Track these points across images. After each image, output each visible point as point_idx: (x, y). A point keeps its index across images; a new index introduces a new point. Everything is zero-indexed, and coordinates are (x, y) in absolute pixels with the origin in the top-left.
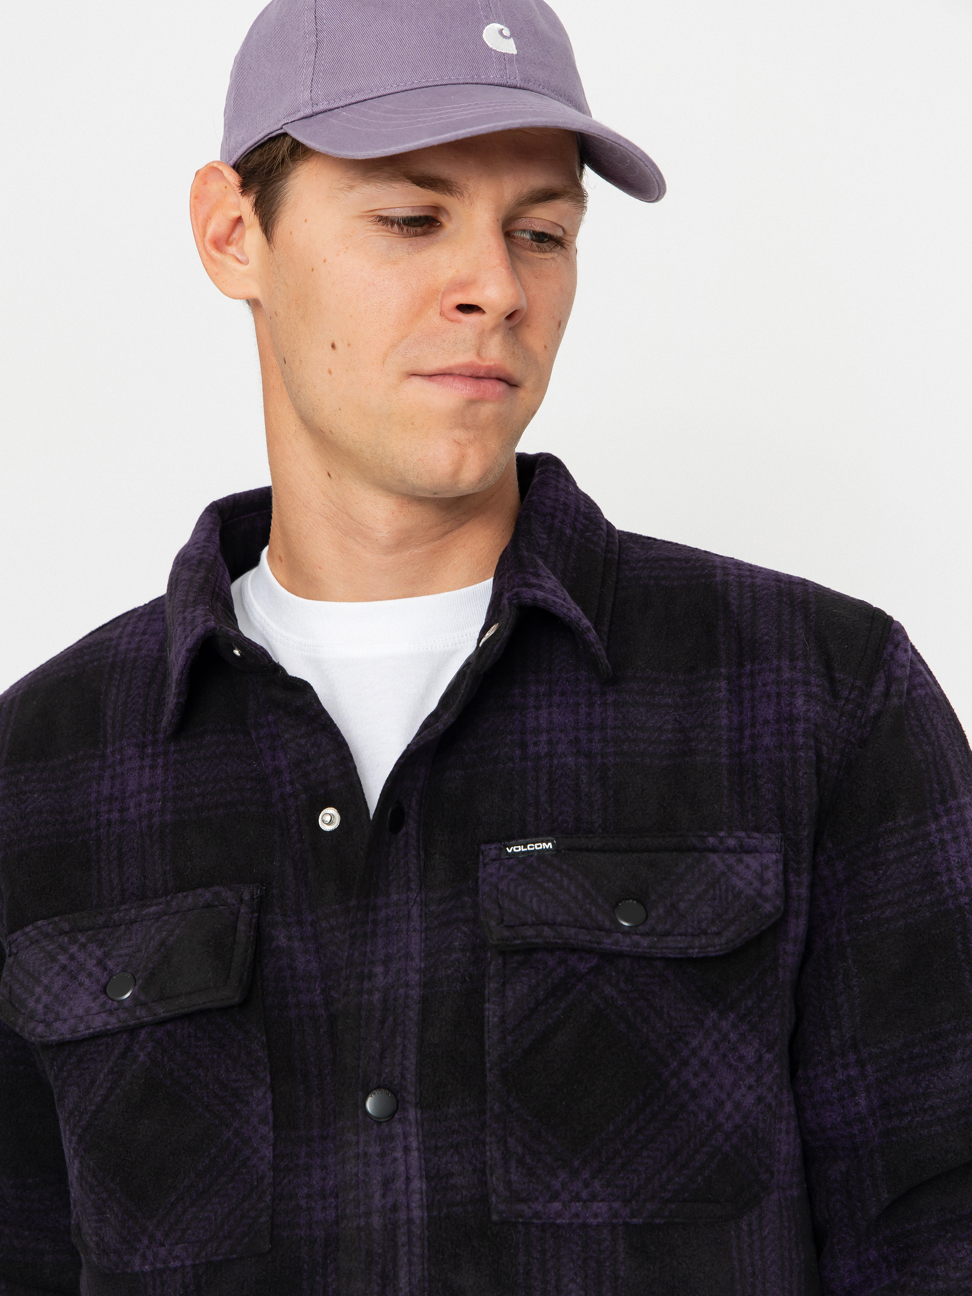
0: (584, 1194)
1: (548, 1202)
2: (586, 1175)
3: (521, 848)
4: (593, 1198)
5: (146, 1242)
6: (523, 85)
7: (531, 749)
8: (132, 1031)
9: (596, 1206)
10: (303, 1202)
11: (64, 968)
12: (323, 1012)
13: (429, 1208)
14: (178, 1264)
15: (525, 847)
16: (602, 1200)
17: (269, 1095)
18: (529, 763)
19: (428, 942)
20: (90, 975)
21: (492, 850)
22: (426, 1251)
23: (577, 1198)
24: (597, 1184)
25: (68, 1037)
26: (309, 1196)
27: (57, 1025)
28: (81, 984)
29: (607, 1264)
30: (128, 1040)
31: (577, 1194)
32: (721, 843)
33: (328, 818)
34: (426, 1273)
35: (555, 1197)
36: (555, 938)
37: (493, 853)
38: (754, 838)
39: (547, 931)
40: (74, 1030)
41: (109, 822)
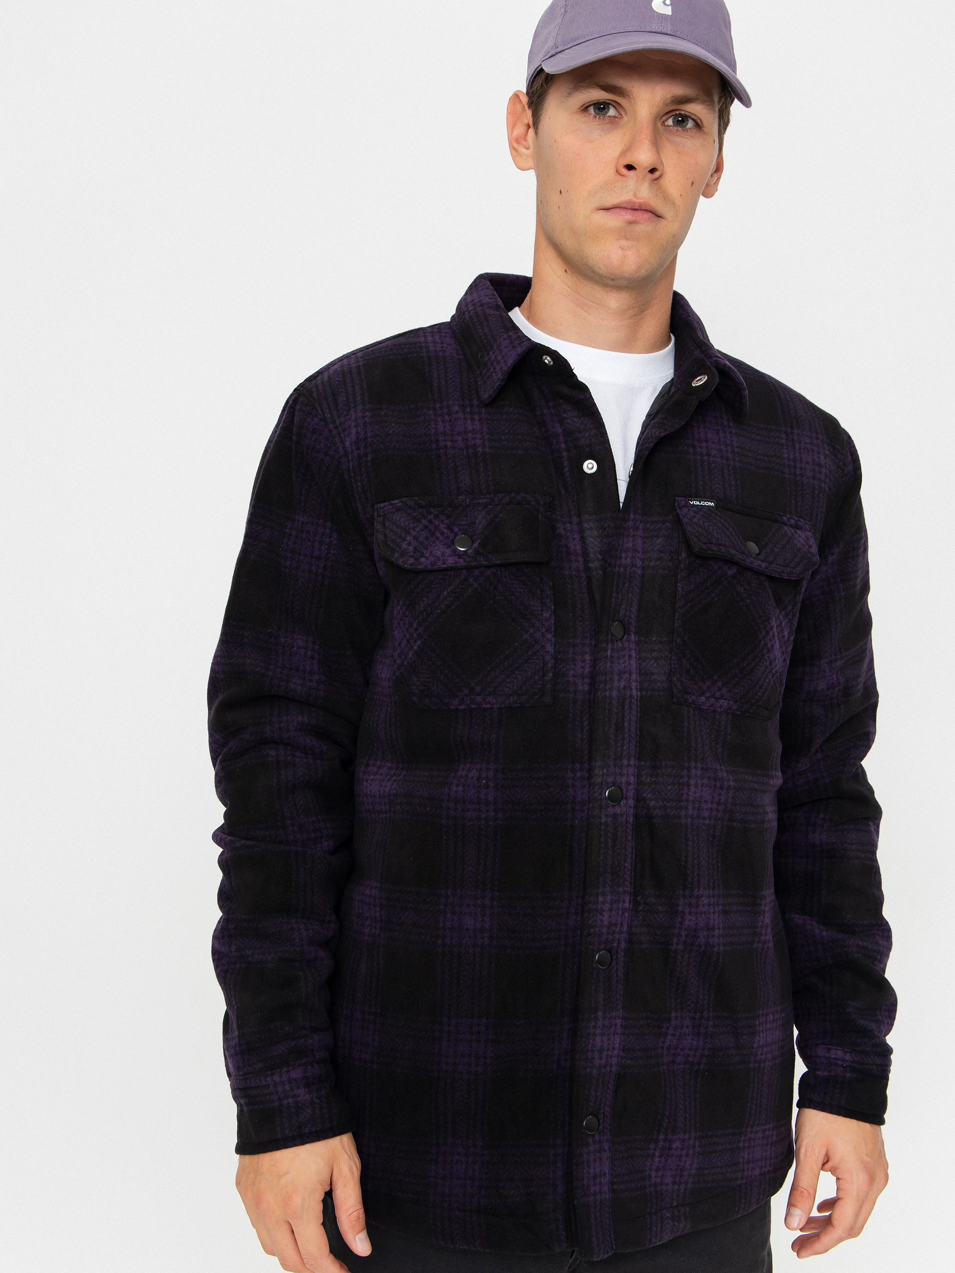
0: (718, 694)
1: (699, 696)
2: (719, 684)
3: (698, 503)
4: (722, 696)
5: (467, 692)
6: (671, 33)
7: (698, 450)
8: (469, 569)
9: (721, 702)
10: (571, 679)
11: (426, 527)
12: (583, 574)
13: (641, 690)
14: (488, 706)
15: (700, 503)
16: (725, 699)
17: (553, 617)
18: (698, 457)
19: (645, 545)
20: (442, 533)
21: (681, 500)
22: (639, 714)
23: (713, 696)
24: (724, 690)
25: (429, 567)
26: (574, 676)
27: (422, 560)
28: (437, 538)
29: (722, 734)
30: (466, 574)
31: (714, 694)
32: (789, 521)
33: (590, 466)
34: (638, 725)
35: (703, 694)
36: (727, 554)
37: (683, 503)
38: (801, 522)
39: (723, 549)
40: (433, 564)
41: (446, 447)
